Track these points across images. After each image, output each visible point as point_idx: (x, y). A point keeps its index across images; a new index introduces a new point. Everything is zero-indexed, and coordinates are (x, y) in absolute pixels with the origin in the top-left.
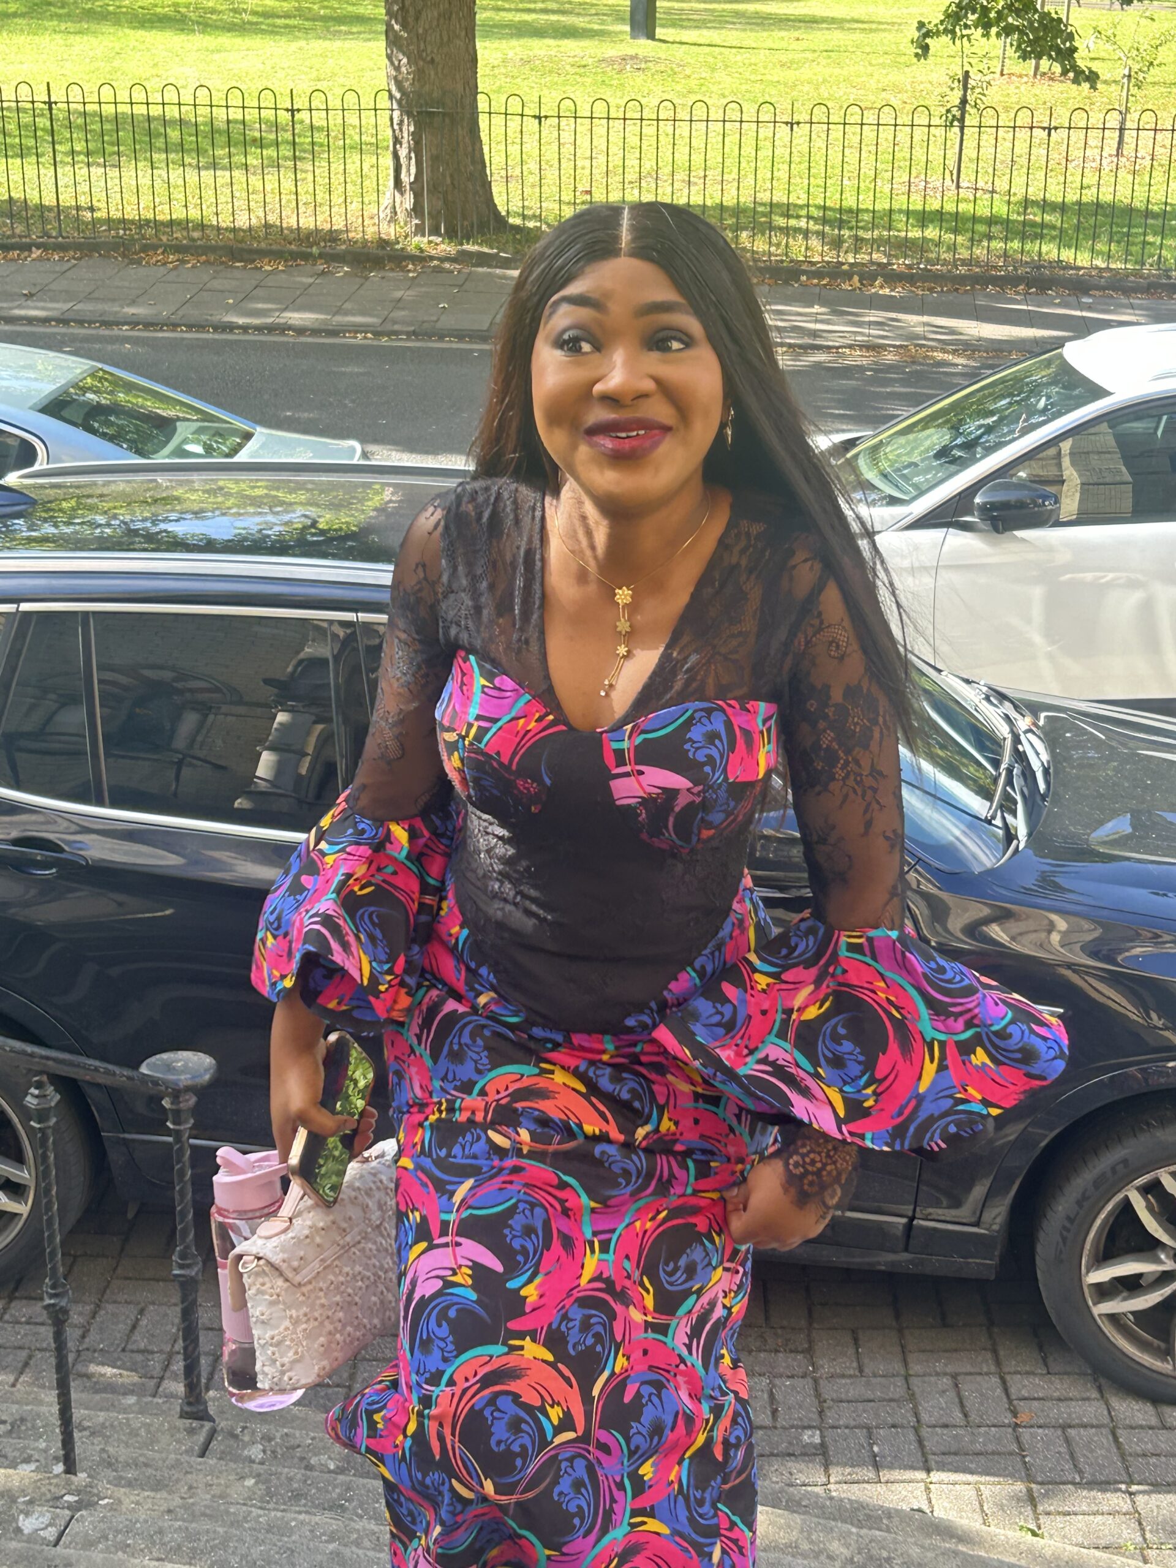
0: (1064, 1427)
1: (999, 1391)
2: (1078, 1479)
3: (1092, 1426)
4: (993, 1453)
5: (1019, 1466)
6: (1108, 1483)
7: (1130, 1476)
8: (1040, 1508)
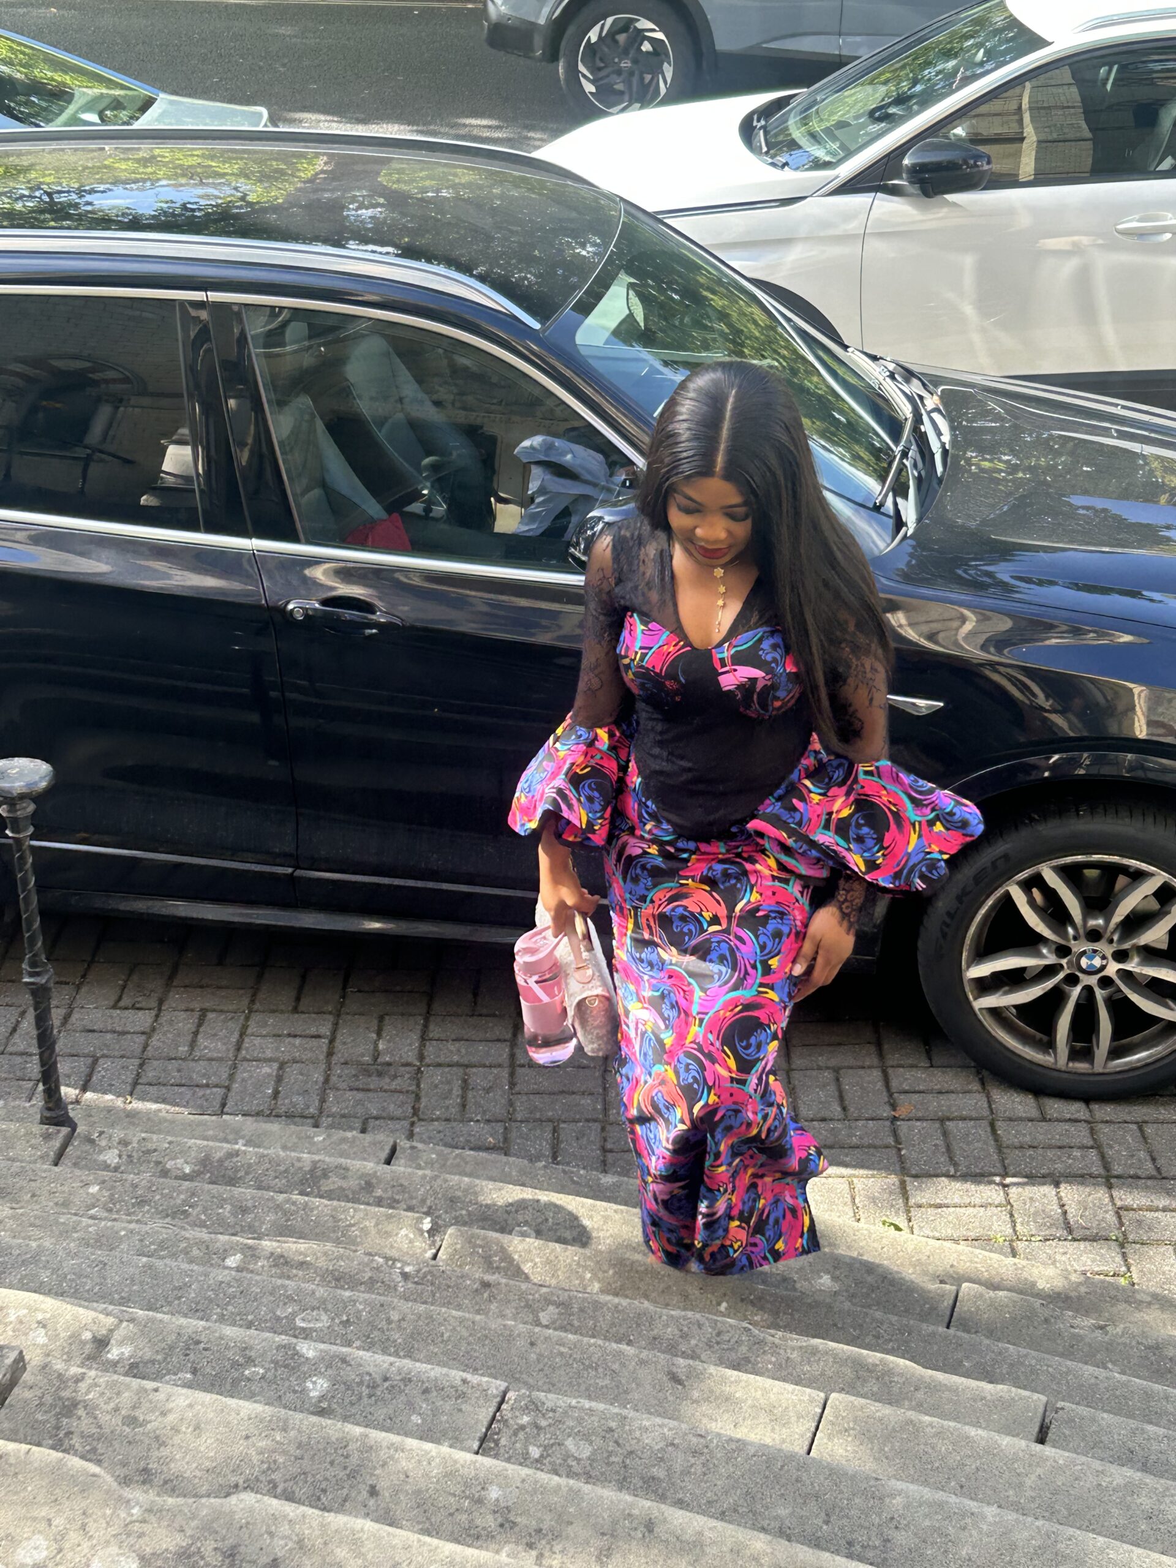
0: (942, 1120)
1: (880, 1085)
2: (952, 1172)
3: (971, 1119)
4: (870, 1146)
5: (895, 1159)
6: (982, 1175)
7: (1005, 1167)
8: (912, 1201)
